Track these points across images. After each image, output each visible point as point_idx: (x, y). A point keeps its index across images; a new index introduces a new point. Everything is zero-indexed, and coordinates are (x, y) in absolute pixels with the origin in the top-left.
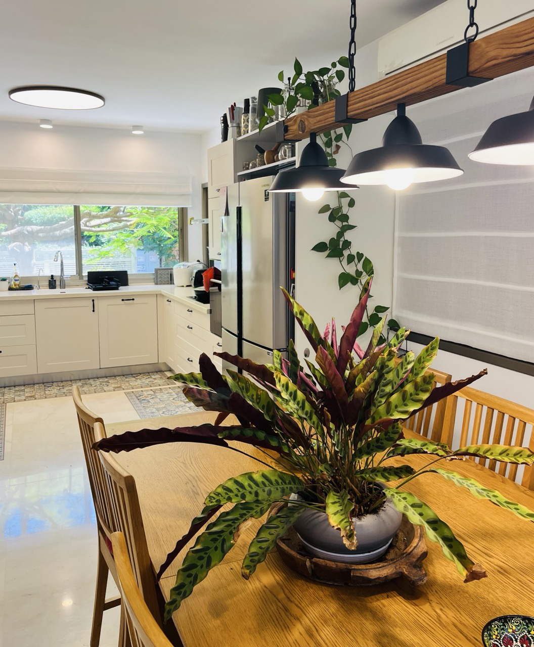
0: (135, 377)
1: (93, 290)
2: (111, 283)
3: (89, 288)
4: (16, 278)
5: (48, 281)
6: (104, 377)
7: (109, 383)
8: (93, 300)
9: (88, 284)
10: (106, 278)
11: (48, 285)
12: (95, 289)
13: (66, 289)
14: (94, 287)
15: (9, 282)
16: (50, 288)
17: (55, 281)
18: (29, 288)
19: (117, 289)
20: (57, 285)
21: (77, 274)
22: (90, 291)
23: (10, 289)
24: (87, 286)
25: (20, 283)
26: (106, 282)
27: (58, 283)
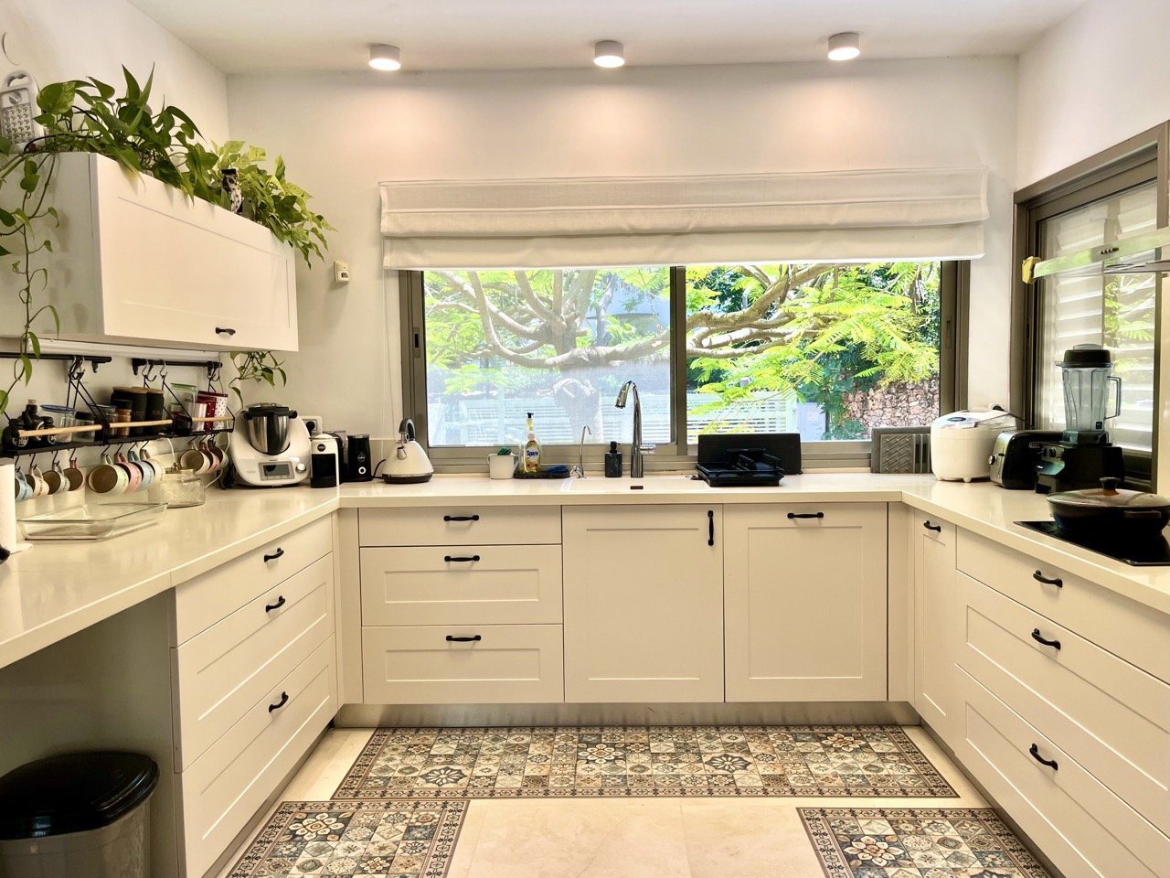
0: (819, 739)
1: (713, 485)
2: (760, 466)
3: (700, 478)
4: (532, 449)
5: (604, 458)
6: (733, 726)
7: (749, 753)
8: (711, 514)
9: (697, 468)
10: (746, 454)
11: (603, 468)
12: (716, 483)
13: (645, 478)
14: (714, 476)
15: (516, 459)
16: (607, 476)
17: (620, 457)
18: (560, 473)
19: (774, 483)
20: (623, 468)
21: (672, 440)
22: (703, 489)
23: (519, 475)
24: (696, 474)
25: (539, 460)
26: (743, 462)
27: (626, 463)
